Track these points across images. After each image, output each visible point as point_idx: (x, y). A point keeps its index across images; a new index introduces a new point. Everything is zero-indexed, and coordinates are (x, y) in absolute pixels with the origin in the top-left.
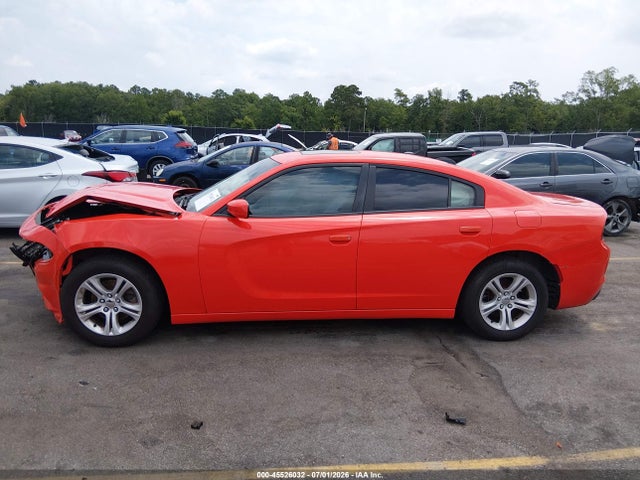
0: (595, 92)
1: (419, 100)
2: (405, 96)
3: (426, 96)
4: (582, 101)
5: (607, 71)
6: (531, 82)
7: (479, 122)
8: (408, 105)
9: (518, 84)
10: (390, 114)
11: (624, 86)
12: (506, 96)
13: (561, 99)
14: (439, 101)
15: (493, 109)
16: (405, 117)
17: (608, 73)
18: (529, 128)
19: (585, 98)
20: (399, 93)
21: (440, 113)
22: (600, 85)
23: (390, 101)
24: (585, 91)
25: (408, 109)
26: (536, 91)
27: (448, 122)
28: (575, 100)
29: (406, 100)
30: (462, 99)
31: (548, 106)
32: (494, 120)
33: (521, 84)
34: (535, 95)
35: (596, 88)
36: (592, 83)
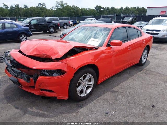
0: (59, 7)
1: (12, 7)
2: (7, 6)
3: (14, 6)
4: (57, 9)
5: (61, 1)
6: (44, 4)
7: (32, 14)
8: (9, 9)
9: (40, 4)
10: (3, 12)
11: (65, 6)
12: (37, 7)
13: (52, 8)
14: (19, 8)
15: (35, 10)
16: (9, 12)
17: (61, 2)
18: (45, 16)
19: (57, 8)
20: (4, 5)
21: (20, 11)
22: (60, 5)
23: (2, 7)
24: (57, 6)
25: (9, 10)
26: (45, 6)
27: (23, 14)
28: (55, 9)
29: (7, 7)
30: (25, 7)
31: (49, 10)
32: (36, 14)
33: (41, 4)
34: (45, 7)
35: (59, 6)
36: (58, 4)
